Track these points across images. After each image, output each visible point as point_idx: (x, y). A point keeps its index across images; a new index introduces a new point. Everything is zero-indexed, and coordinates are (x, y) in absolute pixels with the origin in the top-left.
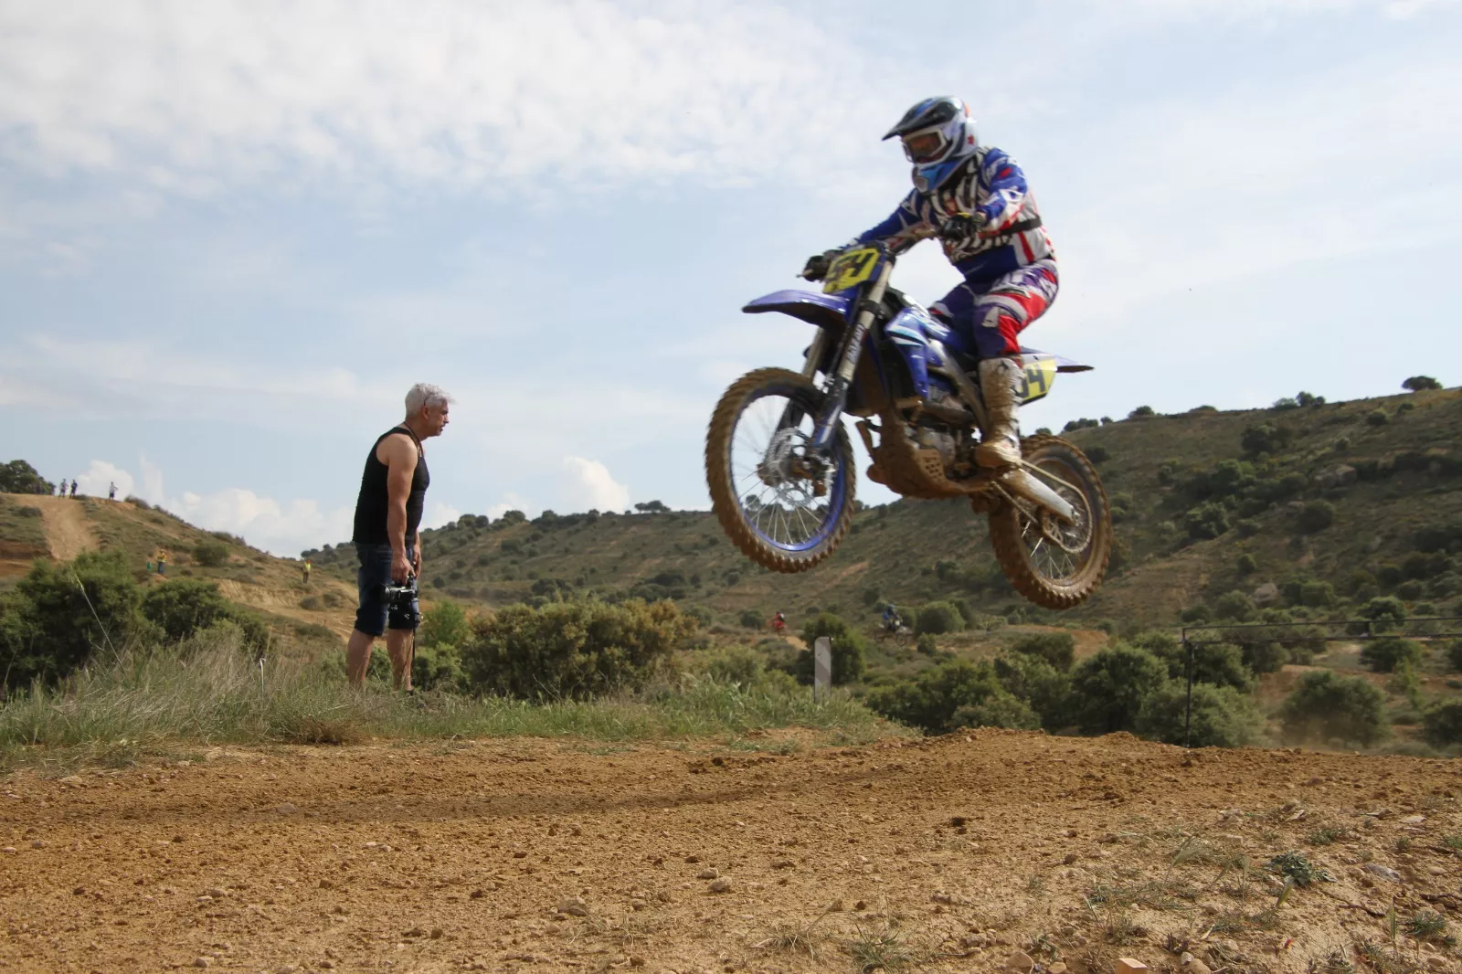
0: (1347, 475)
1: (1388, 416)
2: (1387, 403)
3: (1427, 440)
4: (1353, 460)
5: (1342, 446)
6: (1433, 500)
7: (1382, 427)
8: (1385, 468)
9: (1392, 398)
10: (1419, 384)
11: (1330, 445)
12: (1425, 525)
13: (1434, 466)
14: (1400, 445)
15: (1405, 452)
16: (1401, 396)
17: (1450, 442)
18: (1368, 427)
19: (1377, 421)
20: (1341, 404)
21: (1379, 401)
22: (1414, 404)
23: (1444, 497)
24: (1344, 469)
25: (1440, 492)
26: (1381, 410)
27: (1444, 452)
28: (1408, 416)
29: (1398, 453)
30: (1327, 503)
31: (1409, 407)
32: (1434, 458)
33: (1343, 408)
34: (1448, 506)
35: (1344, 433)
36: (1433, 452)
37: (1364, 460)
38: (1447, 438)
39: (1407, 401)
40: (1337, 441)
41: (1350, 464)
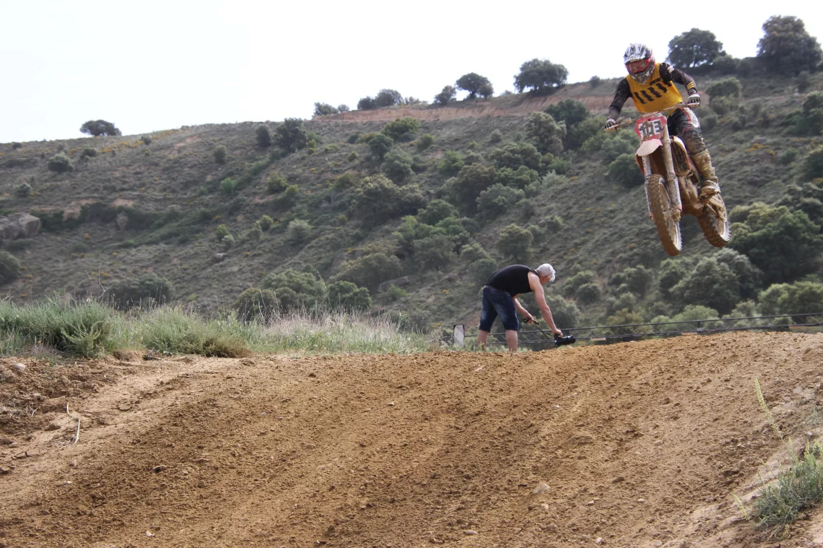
0: (31, 224)
1: (71, 162)
2: (67, 148)
3: (113, 189)
4: (36, 208)
5: (23, 193)
6: (122, 254)
7: (65, 174)
8: (70, 219)
9: (71, 142)
10: (97, 128)
11: (8, 191)
12: (117, 281)
13: (122, 218)
14: (84, 195)
15: (90, 202)
16: (81, 141)
17: (135, 193)
18: (49, 173)
19: (60, 167)
20: (16, 146)
21: (59, 145)
22: (96, 149)
23: (133, 251)
24: (28, 218)
25: (127, 246)
26: (62, 154)
27: (130, 204)
28: (92, 164)
29: (84, 202)
30: (11, 256)
31: (92, 153)
32: (121, 209)
33: (19, 150)
34: (137, 261)
35: (24, 178)
36: (120, 203)
37: (49, 209)
38: (132, 189)
39: (88, 146)
40: (17, 186)
41: (33, 214)
